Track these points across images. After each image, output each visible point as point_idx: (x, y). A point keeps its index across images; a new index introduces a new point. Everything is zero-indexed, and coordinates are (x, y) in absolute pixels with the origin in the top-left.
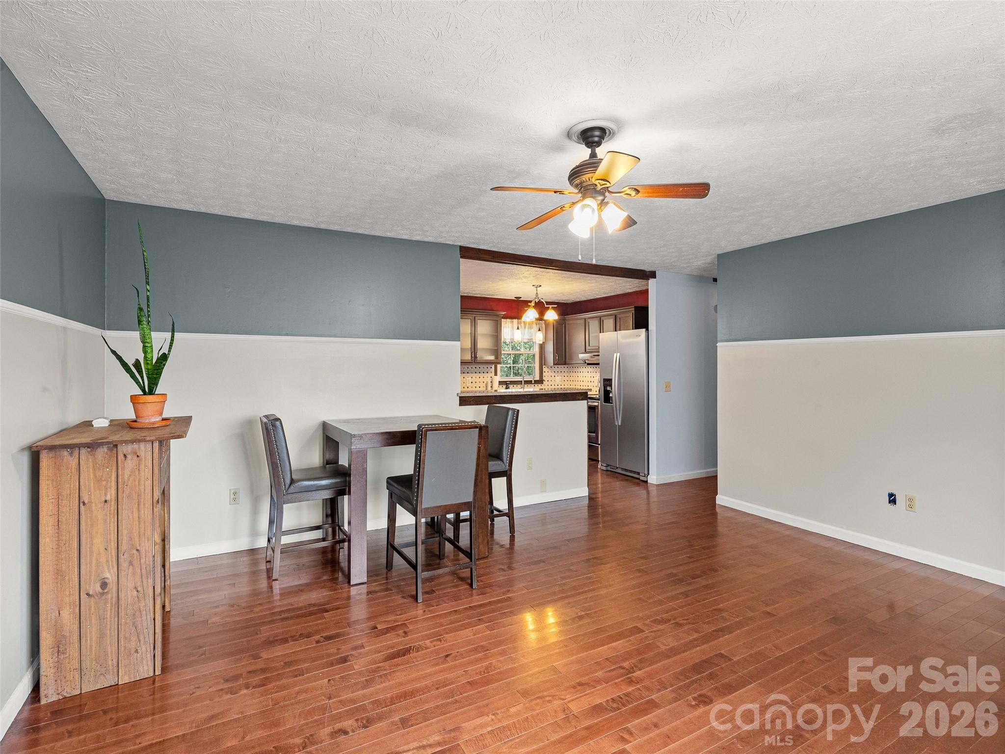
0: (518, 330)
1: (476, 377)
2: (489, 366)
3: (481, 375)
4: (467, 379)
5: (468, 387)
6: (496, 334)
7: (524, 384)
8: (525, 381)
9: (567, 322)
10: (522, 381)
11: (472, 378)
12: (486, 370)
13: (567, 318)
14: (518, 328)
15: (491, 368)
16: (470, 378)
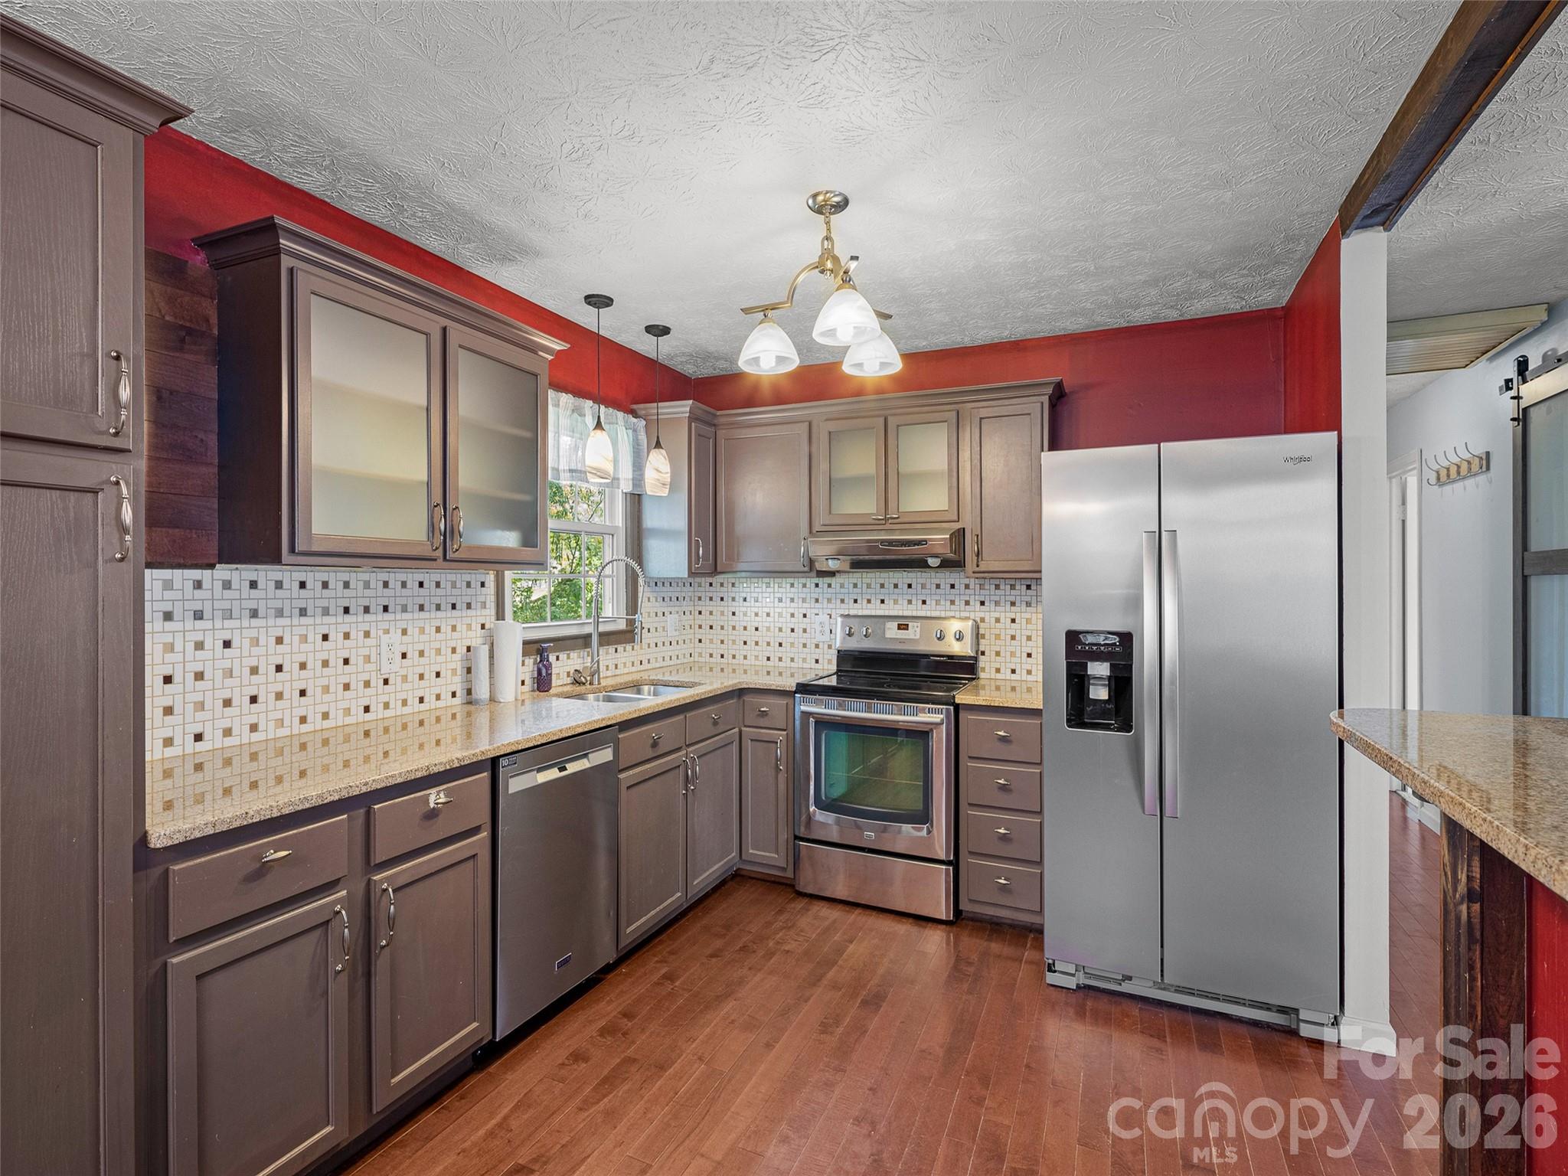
0: (598, 432)
1: (422, 631)
2: (475, 577)
3: (446, 617)
4: (385, 639)
5: (386, 682)
6: (528, 434)
7: (601, 644)
8: (601, 635)
9: (721, 433)
10: (589, 636)
11: (404, 632)
12: (461, 596)
13: (722, 420)
14: (599, 426)
15: (483, 585)
16: (396, 636)
